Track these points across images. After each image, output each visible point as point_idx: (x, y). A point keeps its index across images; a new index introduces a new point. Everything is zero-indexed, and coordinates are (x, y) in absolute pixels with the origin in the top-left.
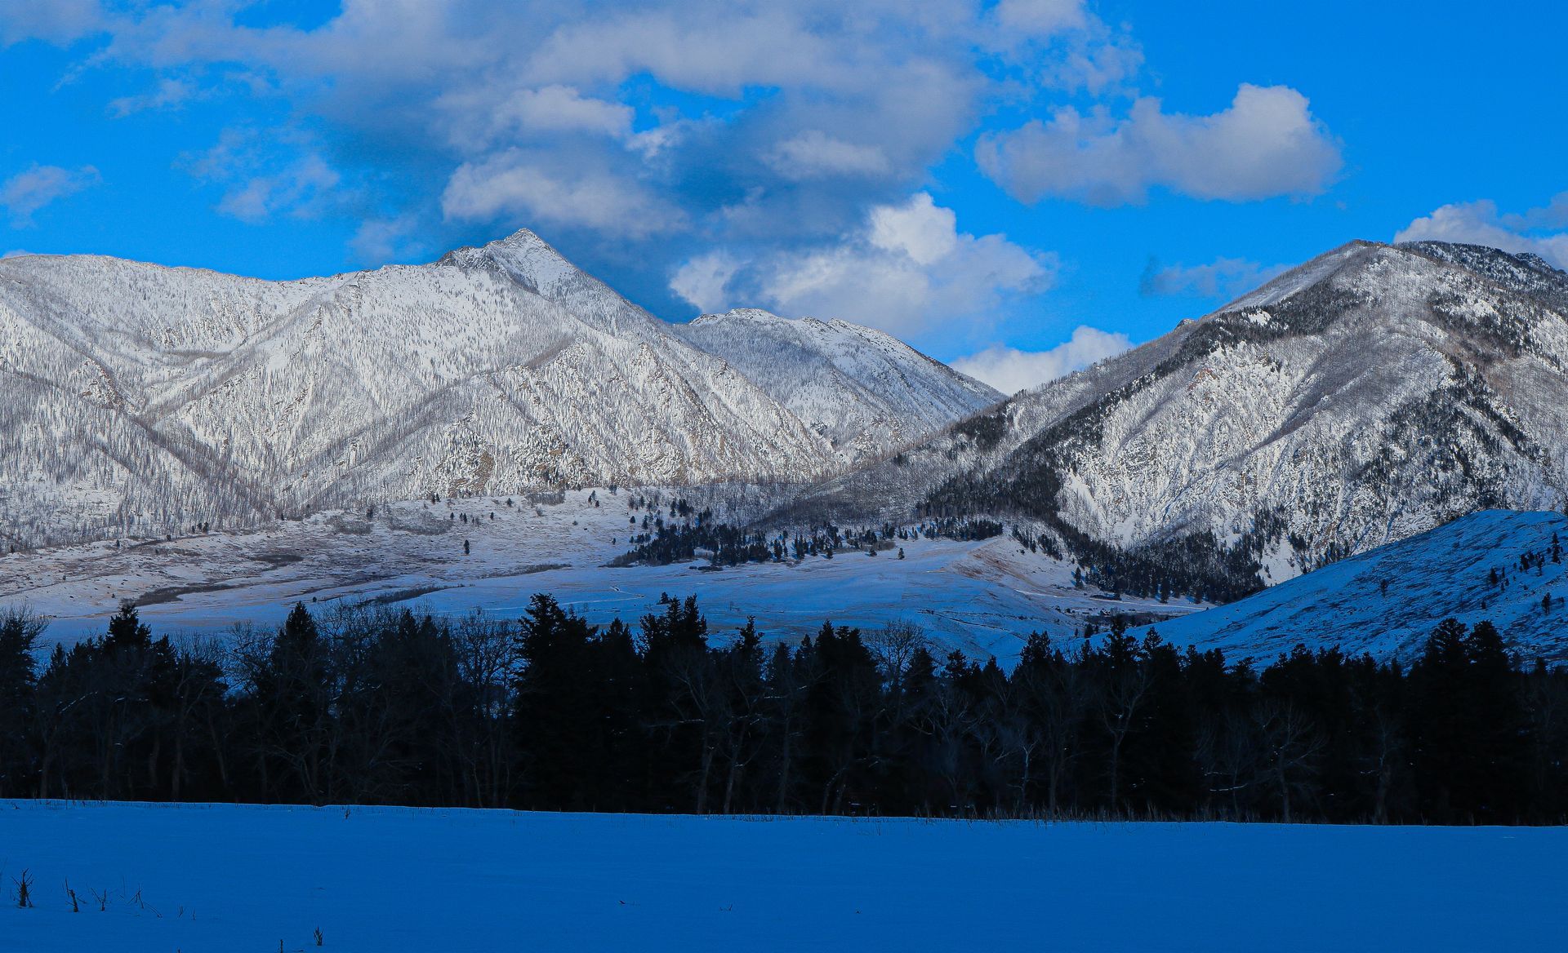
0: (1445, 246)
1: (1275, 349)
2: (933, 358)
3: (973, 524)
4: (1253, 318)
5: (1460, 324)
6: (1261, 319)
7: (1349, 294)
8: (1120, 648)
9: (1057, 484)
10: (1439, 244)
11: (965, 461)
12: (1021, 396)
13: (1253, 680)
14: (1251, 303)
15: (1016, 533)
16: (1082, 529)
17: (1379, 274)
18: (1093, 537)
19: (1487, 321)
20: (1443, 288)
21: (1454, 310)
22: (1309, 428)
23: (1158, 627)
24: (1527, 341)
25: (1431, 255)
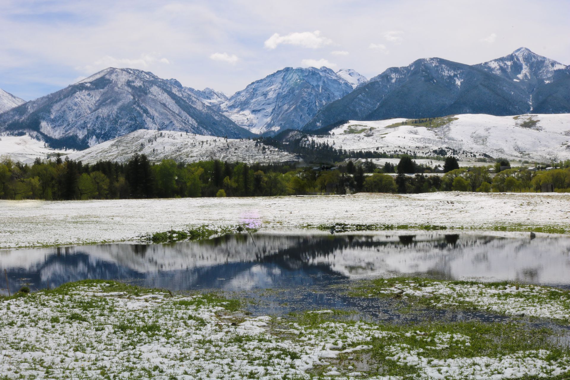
0: (131, 70)
1: (92, 93)
2: (8, 92)
3: (19, 132)
4: (86, 85)
5: (133, 88)
6: (88, 85)
7: (109, 80)
8: (59, 161)
9: (40, 123)
10: (130, 69)
11: (17, 117)
12: (30, 102)
13: (89, 168)
14: (86, 81)
15: (30, 135)
16: (46, 133)
17: (116, 75)
18: (48, 135)
19: (140, 87)
20: (131, 79)
21: (132, 84)
22: (100, 110)
23: (68, 156)
24: (149, 91)
25: (128, 72)
